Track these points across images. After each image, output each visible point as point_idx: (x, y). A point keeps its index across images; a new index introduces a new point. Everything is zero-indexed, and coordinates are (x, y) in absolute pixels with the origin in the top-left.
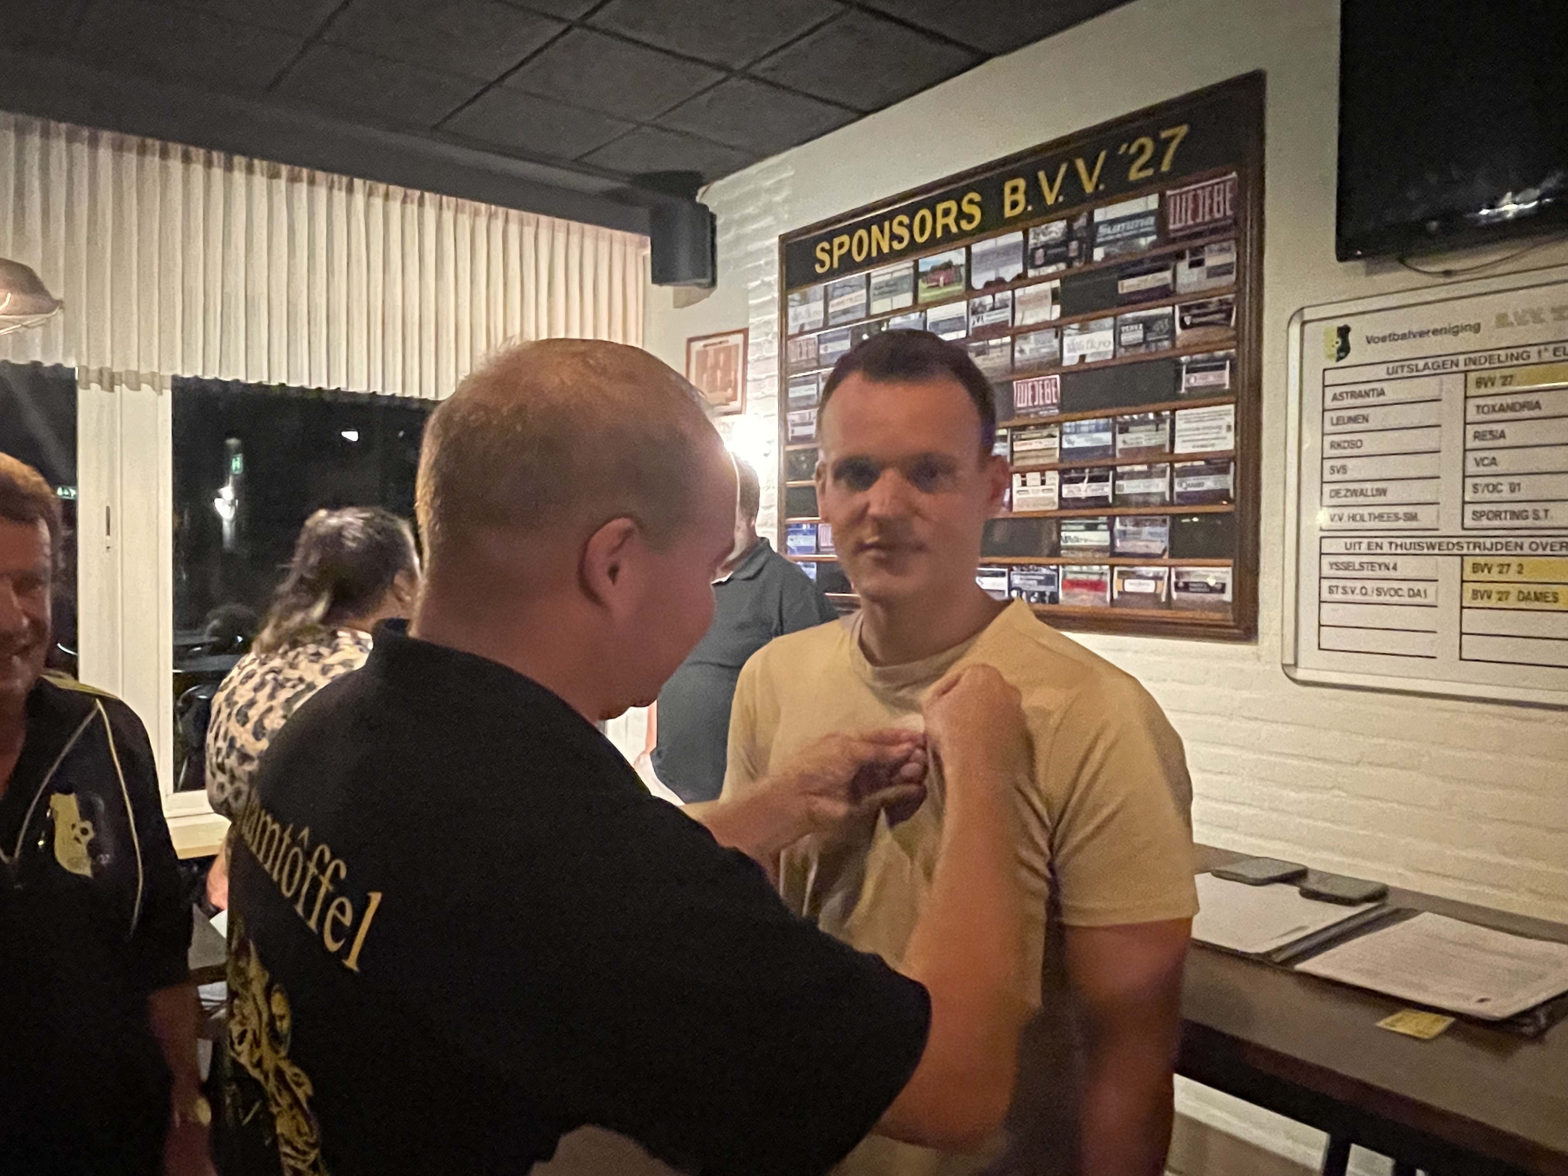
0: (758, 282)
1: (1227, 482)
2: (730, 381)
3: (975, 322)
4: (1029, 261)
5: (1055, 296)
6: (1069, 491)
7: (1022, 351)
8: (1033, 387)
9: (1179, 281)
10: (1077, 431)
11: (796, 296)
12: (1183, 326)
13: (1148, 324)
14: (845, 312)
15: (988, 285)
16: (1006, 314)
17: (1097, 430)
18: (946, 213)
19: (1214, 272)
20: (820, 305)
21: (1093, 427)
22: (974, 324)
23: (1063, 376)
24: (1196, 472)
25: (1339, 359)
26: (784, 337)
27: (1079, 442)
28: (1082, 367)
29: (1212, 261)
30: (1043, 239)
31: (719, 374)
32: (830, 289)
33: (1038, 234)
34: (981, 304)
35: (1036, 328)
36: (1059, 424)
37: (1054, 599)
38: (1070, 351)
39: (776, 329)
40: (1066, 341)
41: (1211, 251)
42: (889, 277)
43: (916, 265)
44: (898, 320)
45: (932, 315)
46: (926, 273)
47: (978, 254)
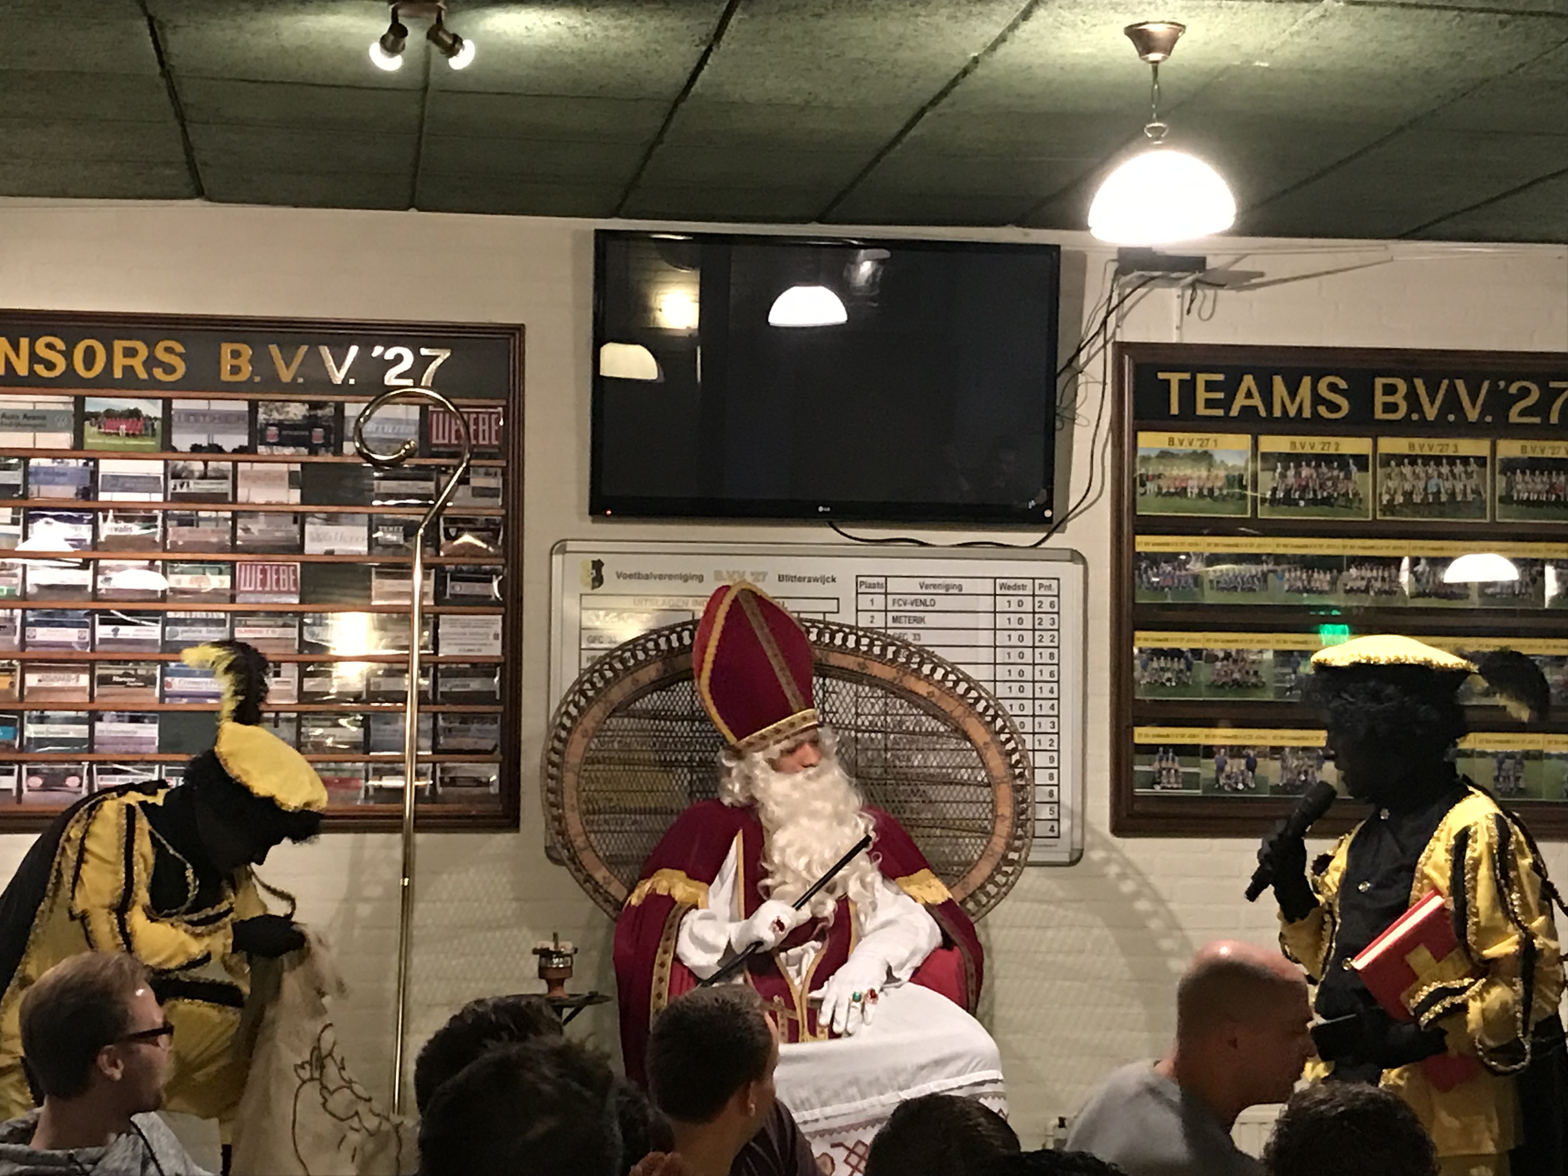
1: (494, 684)
3: (176, 487)
4: (257, 435)
5: (294, 480)
6: (310, 685)
7: (246, 530)
8: (264, 571)
12: (448, 536)
13: (408, 529)
15: (196, 448)
16: (225, 487)
18: (130, 353)
19: (480, 492)
23: (304, 564)
24: (462, 674)
25: (593, 588)
28: (331, 559)
29: (479, 482)
30: (276, 416)
33: (271, 410)
34: (184, 468)
35: (269, 509)
36: (299, 614)
38: (313, 542)
40: (308, 528)
41: (476, 473)
42: (30, 407)
43: (79, 402)
44: (46, 462)
45: (107, 467)
46: (95, 415)
47: (180, 412)
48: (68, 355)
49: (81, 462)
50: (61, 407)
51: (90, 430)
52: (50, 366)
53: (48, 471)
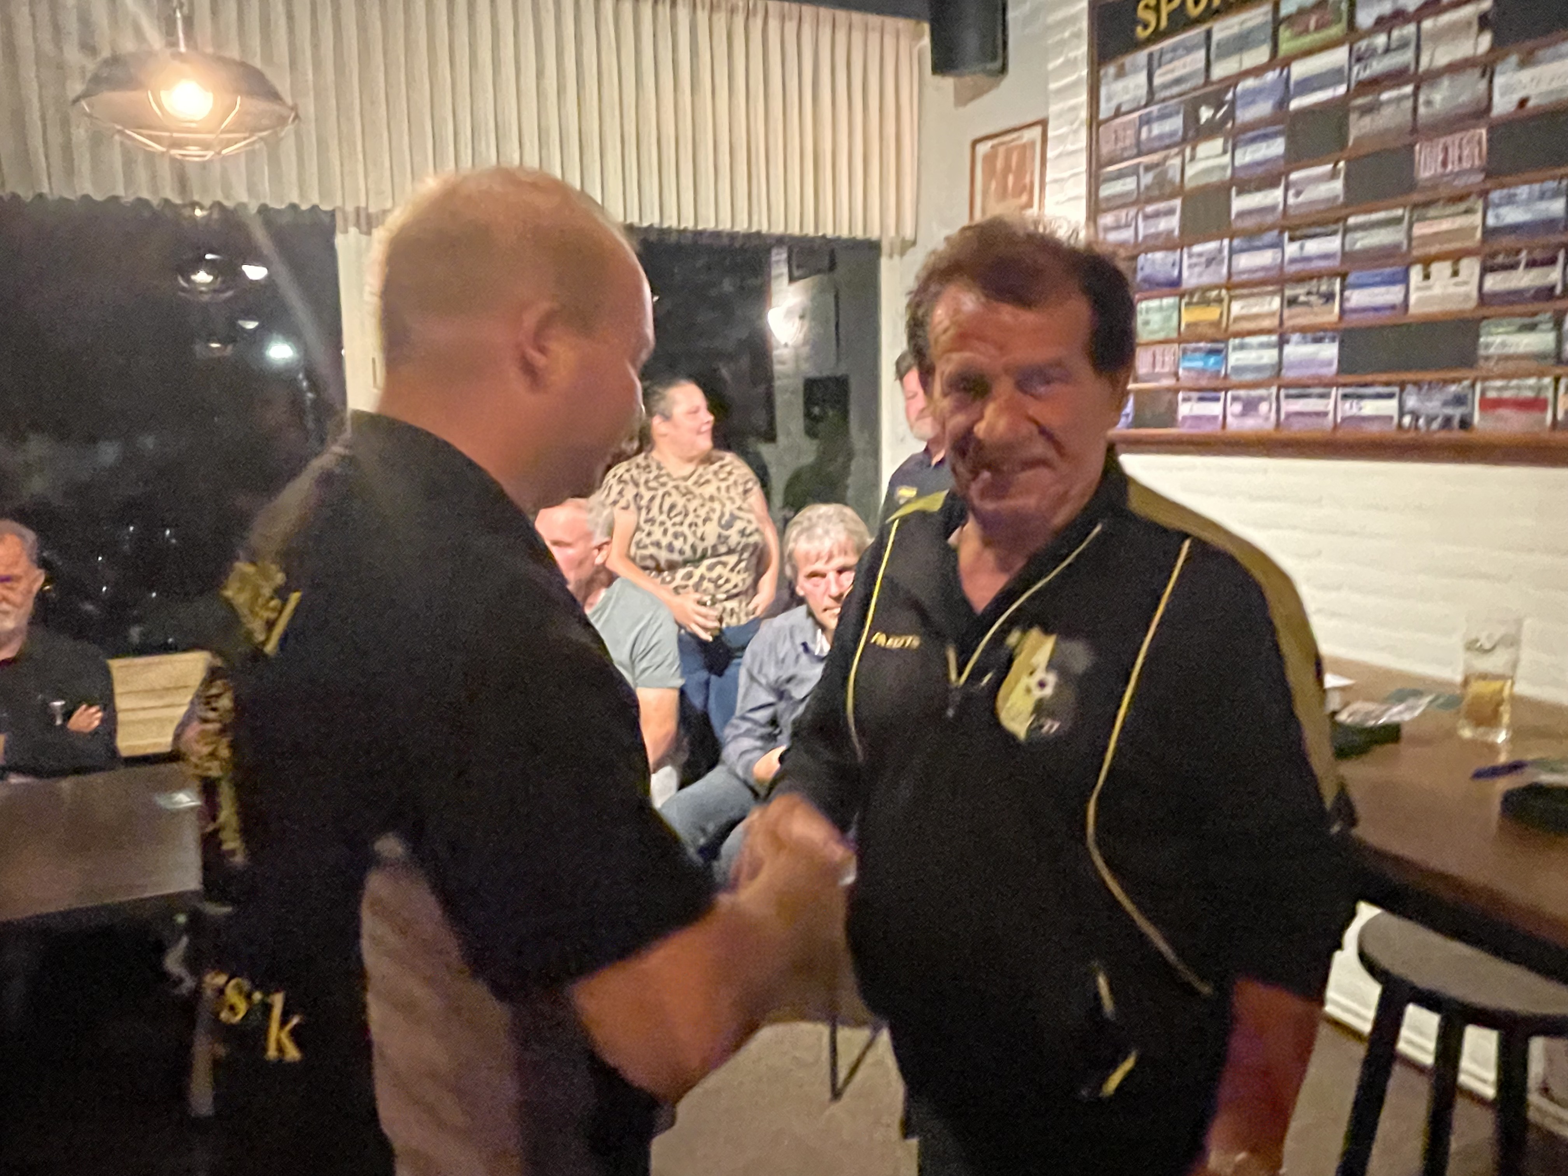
0: (1061, 60)
2: (1025, 186)
3: (1360, 73)
5: (1484, 22)
6: (1493, 283)
7: (1429, 103)
8: (1446, 150)
10: (1510, 200)
11: (1111, 70)
14: (1178, 81)
15: (1380, 20)
16: (1406, 57)
17: (1542, 196)
20: (1143, 77)
21: (1537, 194)
22: (1358, 73)
23: (1491, 130)
26: (1094, 123)
27: (1512, 215)
28: (1523, 113)
31: (1011, 179)
32: (1156, 57)
34: (1369, 48)
35: (1454, 68)
37: (1465, 424)
38: (1503, 95)
39: (1084, 114)
40: (1499, 81)
42: (1239, 28)
43: (1276, 9)
44: (1250, 83)
45: (1298, 70)
46: (1289, 18)
49: (1278, 71)
50: (1262, 19)
51: (1284, 34)
53: (1253, 91)
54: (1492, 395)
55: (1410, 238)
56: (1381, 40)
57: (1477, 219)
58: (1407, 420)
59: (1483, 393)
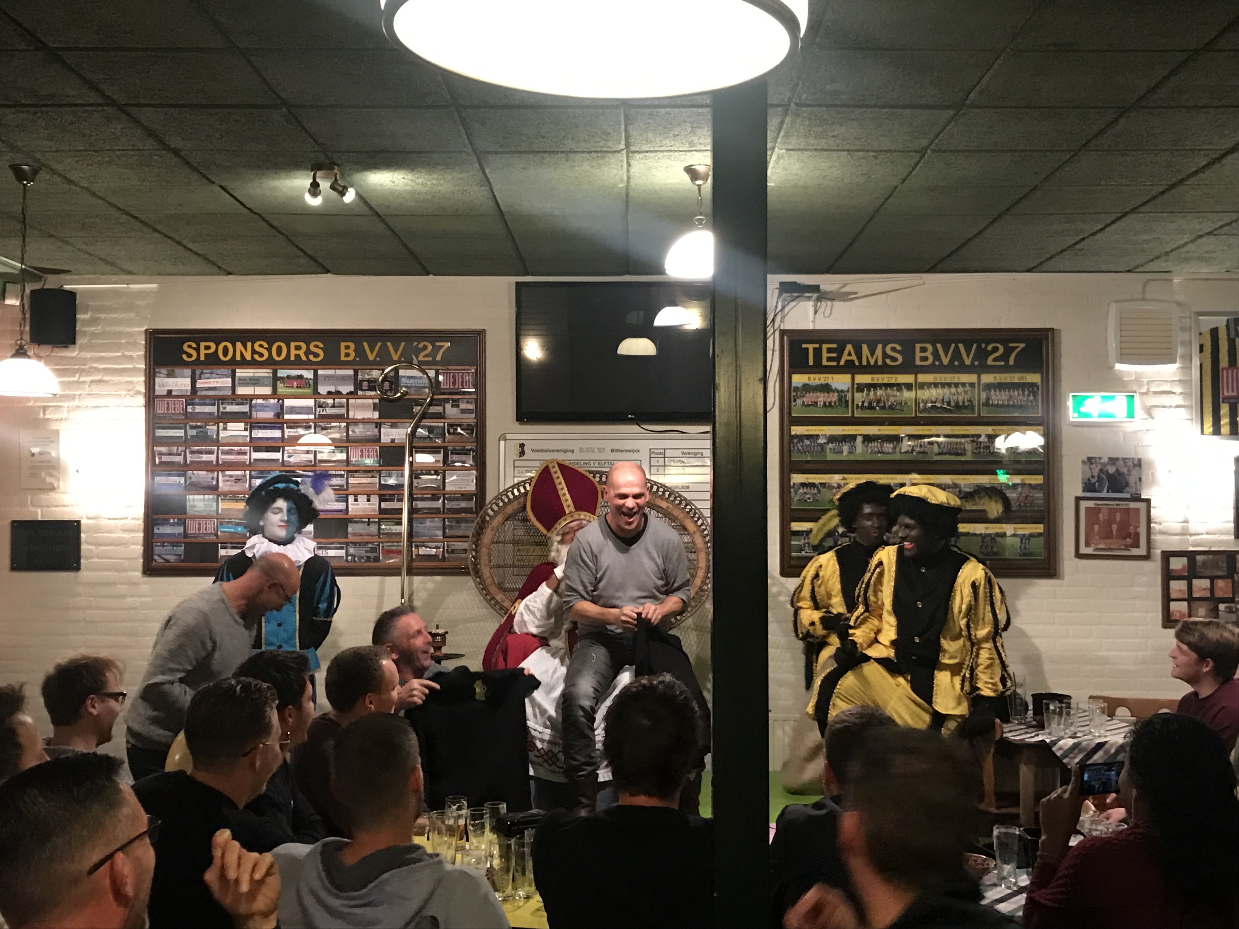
1: (472, 504)
4: (358, 385)
5: (375, 407)
6: (384, 505)
7: (353, 431)
8: (362, 452)
9: (447, 411)
10: (389, 475)
12: (449, 433)
13: (431, 430)
14: (213, 389)
15: (329, 393)
16: (343, 411)
18: (298, 348)
19: (464, 411)
22: (319, 412)
23: (380, 447)
24: (457, 499)
25: (521, 457)
26: (151, 397)
27: (390, 481)
28: (392, 444)
29: (463, 406)
30: (367, 377)
32: (197, 373)
33: (364, 374)
34: (324, 403)
35: (364, 421)
36: (379, 472)
37: (377, 559)
38: (385, 436)
39: (141, 388)
40: (382, 430)
41: (463, 402)
42: (252, 375)
43: (275, 372)
44: (260, 401)
45: (288, 402)
46: (282, 378)
47: (322, 375)
48: (269, 350)
49: (276, 400)
50: (266, 375)
51: (280, 385)
52: (261, 355)
53: (262, 406)
54: (386, 548)
55: (347, 483)
56: (330, 401)
57: (377, 480)
58: (350, 558)
59: (383, 547)
